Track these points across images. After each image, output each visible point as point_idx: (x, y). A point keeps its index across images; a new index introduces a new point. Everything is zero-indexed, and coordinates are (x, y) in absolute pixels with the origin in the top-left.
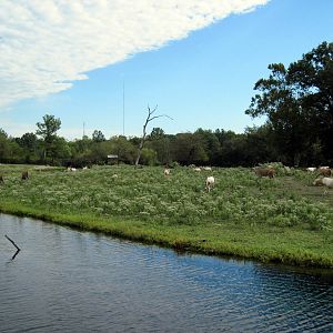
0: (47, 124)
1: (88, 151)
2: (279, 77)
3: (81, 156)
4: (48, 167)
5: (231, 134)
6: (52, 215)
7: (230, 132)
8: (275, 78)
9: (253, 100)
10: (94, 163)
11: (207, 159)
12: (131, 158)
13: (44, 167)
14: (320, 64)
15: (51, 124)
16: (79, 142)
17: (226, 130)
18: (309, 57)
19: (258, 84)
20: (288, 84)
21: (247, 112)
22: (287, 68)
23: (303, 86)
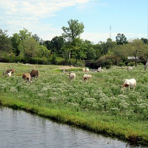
0: (71, 28)
1: (110, 53)
3: (103, 58)
4: (72, 67)
6: (40, 108)
10: (115, 64)
13: (67, 67)
15: (75, 28)
16: (103, 45)
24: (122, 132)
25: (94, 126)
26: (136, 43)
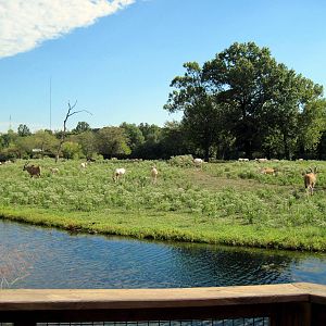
1: (12, 146)
2: (194, 75)
5: (153, 128)
7: (153, 127)
8: (190, 76)
9: (171, 95)
10: (19, 157)
11: (128, 152)
12: (55, 152)
14: (231, 64)
16: (4, 136)
17: (150, 124)
18: (222, 56)
19: (174, 82)
20: (202, 81)
21: (165, 108)
22: (201, 66)
23: (217, 84)
24: (60, 223)
25: (30, 218)
26: (39, 135)
